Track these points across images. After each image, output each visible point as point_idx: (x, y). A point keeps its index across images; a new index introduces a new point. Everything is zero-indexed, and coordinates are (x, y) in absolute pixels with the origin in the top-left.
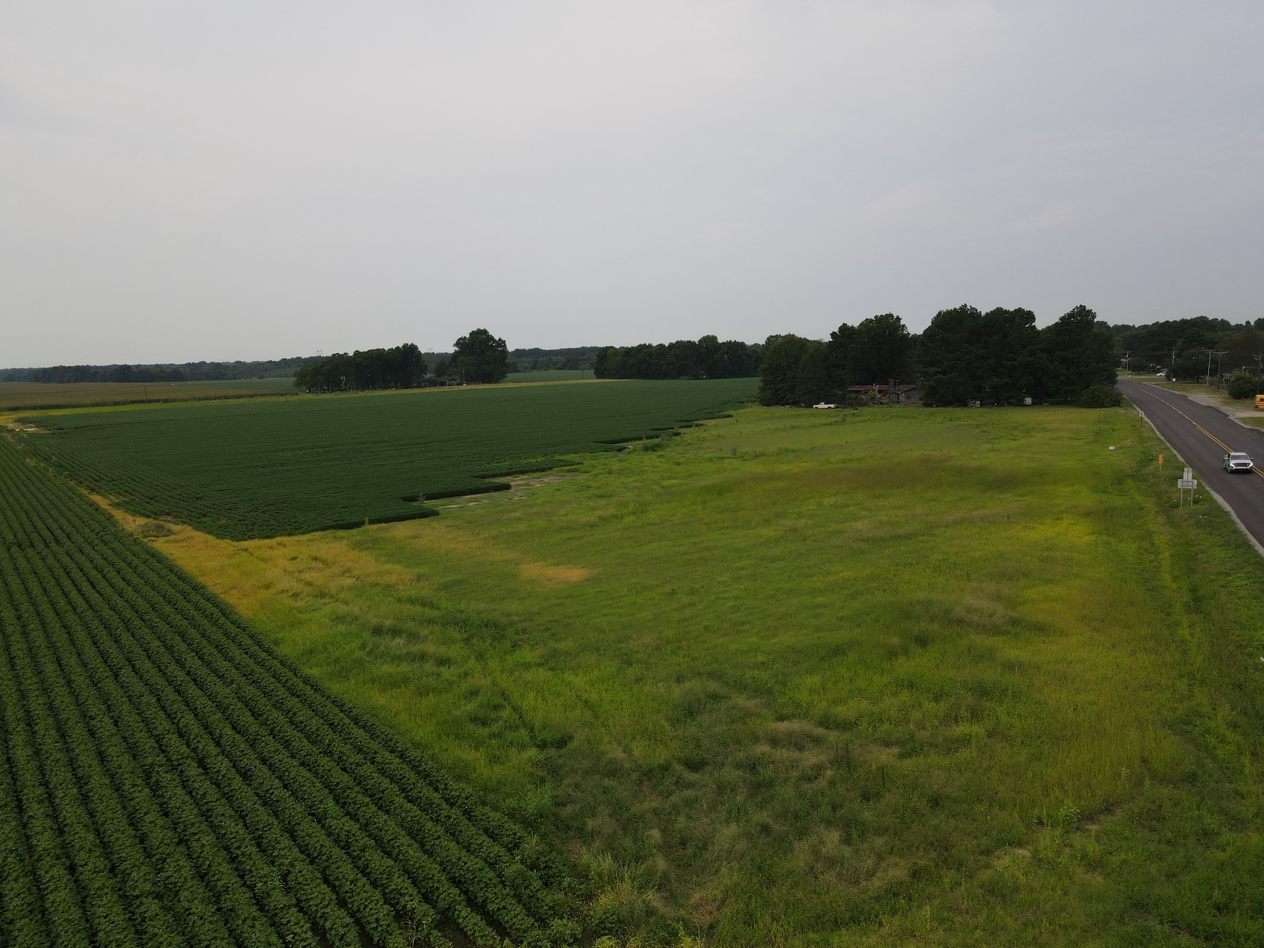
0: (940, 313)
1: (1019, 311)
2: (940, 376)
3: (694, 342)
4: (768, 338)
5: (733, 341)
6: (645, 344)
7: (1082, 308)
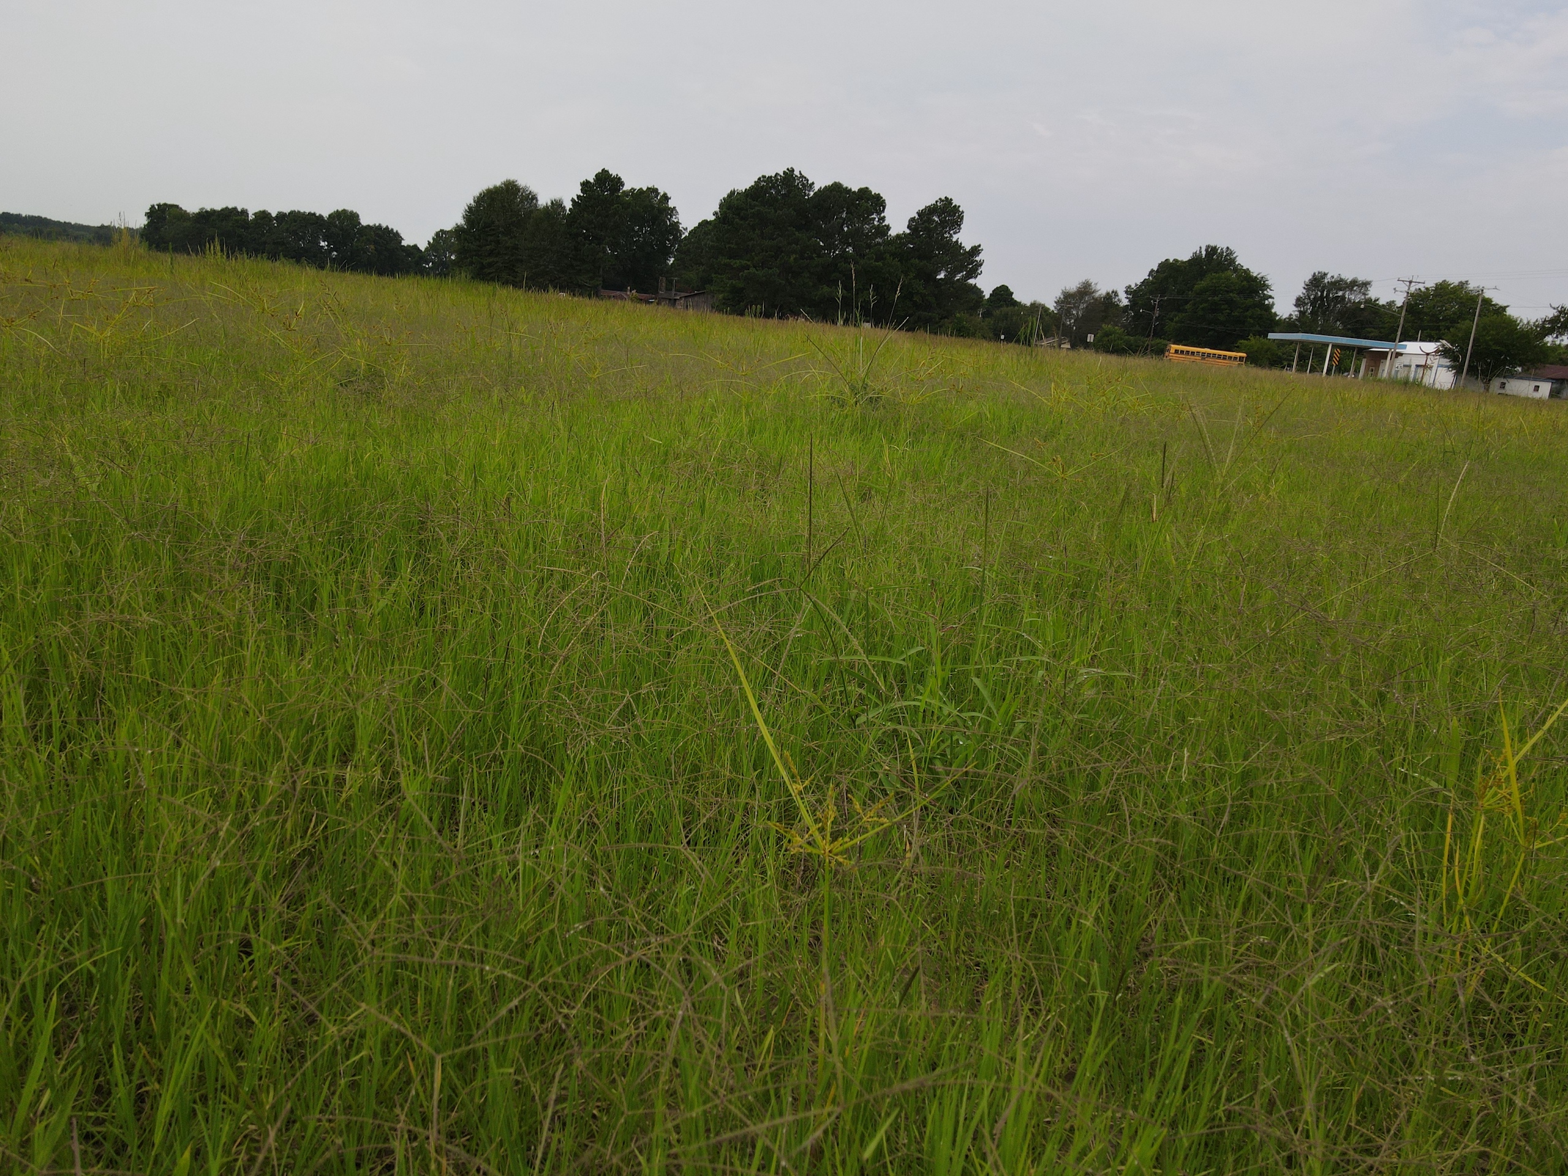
0: (732, 193)
1: (864, 192)
2: (752, 270)
3: (321, 216)
4: (437, 234)
5: (384, 226)
6: (235, 209)
7: (948, 201)
